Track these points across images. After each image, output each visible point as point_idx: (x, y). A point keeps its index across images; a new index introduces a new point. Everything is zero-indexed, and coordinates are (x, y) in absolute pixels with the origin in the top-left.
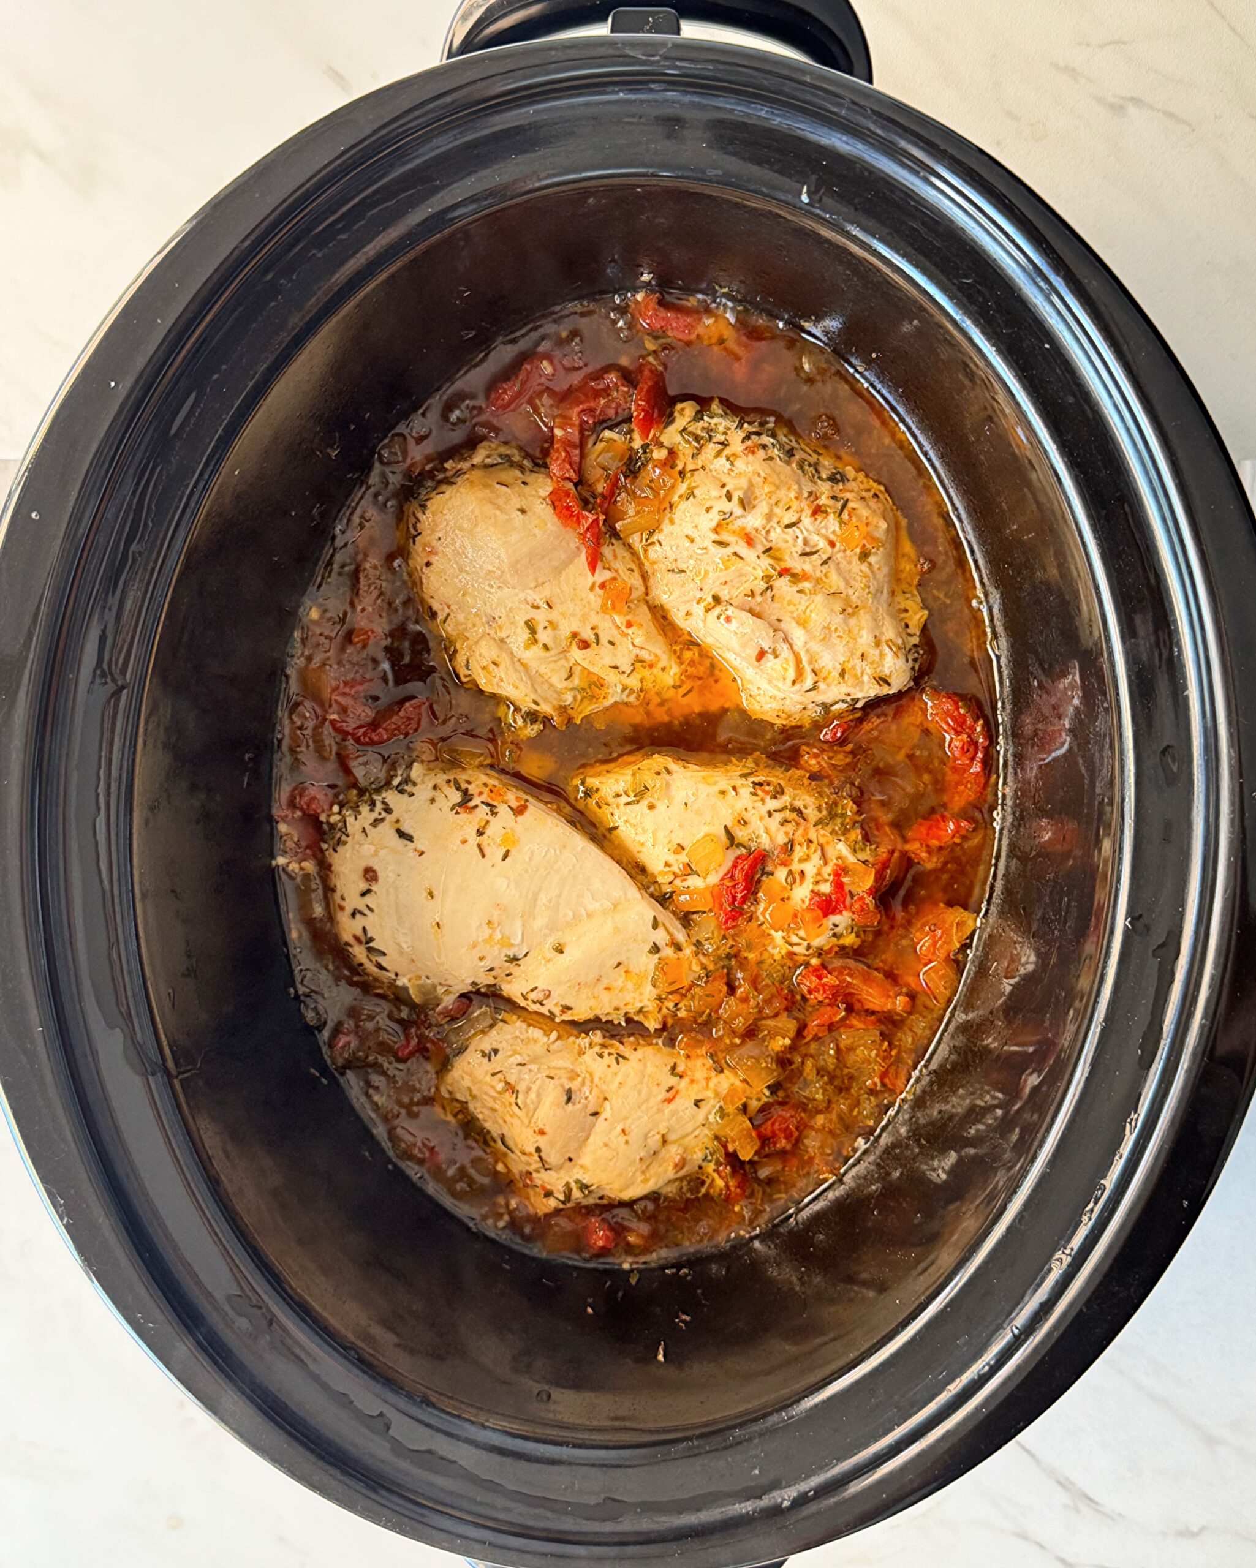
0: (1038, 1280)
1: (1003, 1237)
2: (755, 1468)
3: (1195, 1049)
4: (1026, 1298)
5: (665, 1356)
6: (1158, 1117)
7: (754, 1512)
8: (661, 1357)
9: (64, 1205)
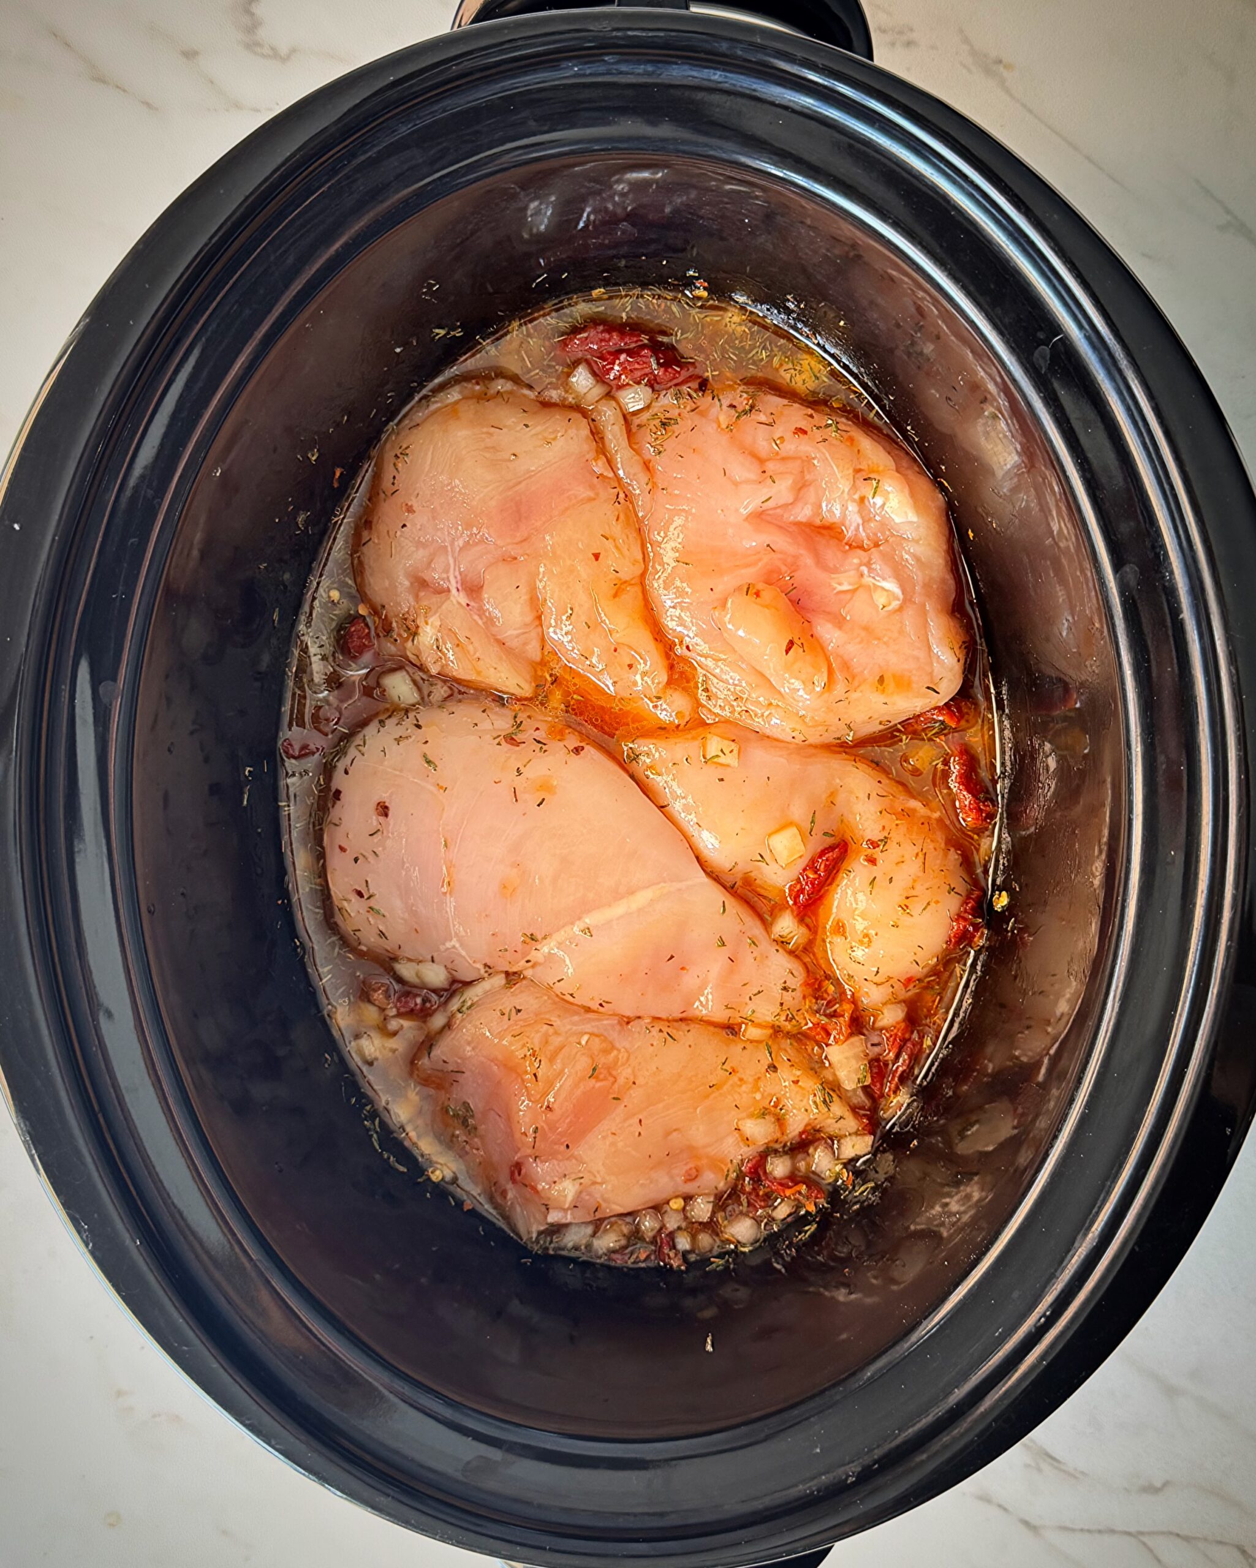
0: (1087, 1225)
1: (1048, 1183)
2: (817, 1447)
3: (1223, 971)
4: (1076, 1245)
5: (713, 1346)
6: (1193, 1045)
7: (819, 1491)
8: (709, 1348)
9: (88, 1230)
